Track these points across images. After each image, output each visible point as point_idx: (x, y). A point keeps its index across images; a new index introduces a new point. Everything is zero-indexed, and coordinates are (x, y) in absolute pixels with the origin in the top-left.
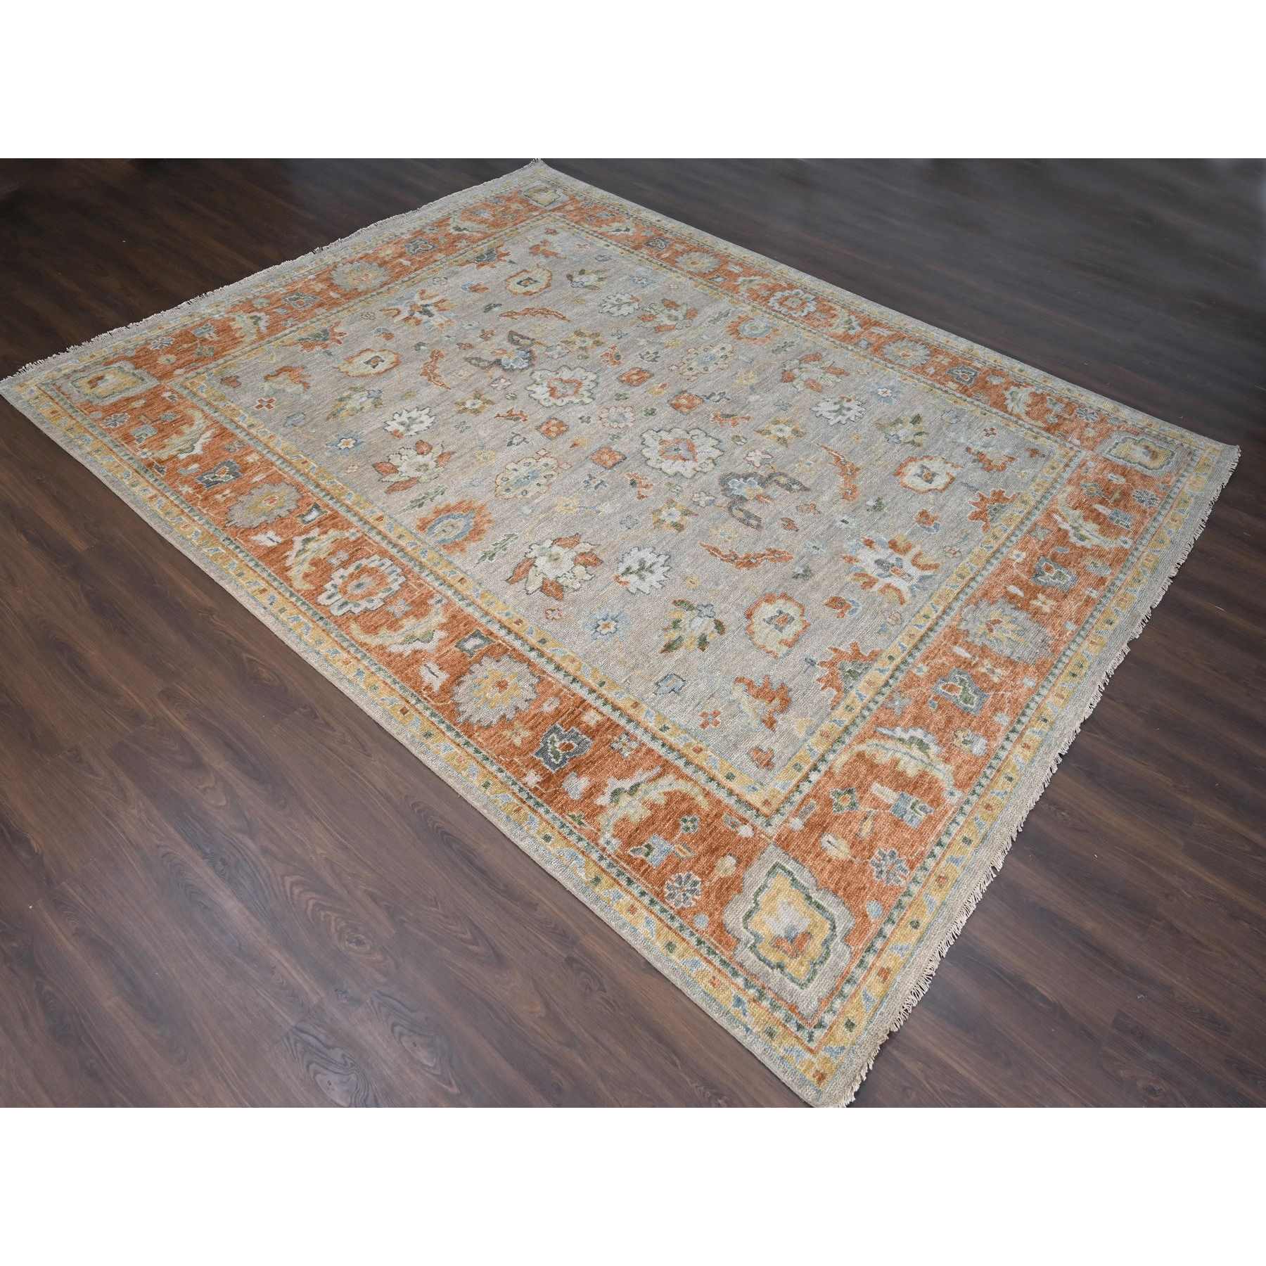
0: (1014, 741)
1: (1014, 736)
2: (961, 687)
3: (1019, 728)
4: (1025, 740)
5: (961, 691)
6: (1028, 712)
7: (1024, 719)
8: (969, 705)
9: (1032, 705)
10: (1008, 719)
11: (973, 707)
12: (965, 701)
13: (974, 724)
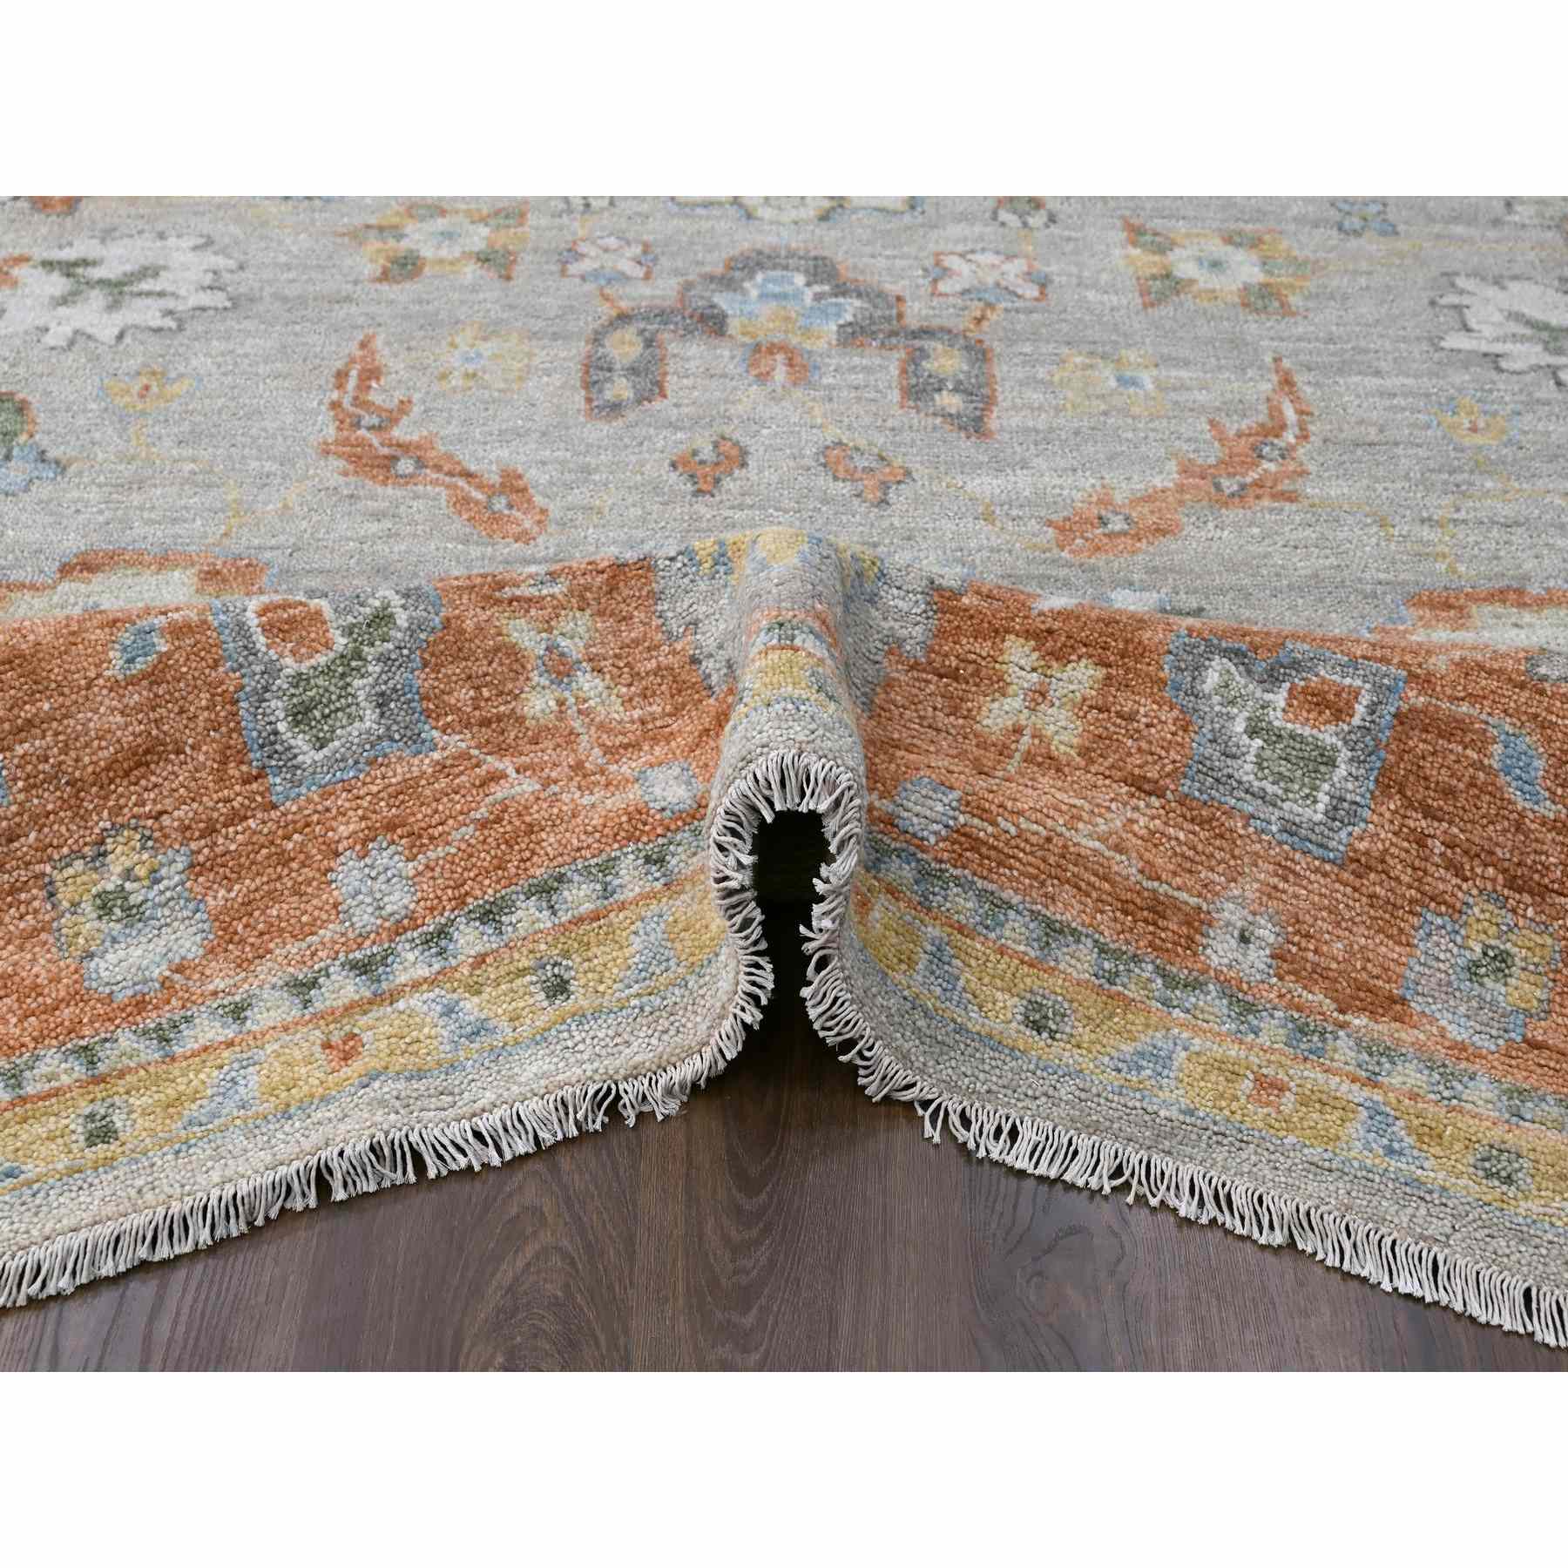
0: (318, 1005)
1: (343, 988)
2: (341, 642)
3: (411, 964)
4: (376, 1030)
5: (322, 659)
6: (528, 915)
7: (469, 939)
8: (300, 742)
9: (579, 896)
10: (398, 900)
11: (308, 756)
12: (300, 715)
13: (231, 840)
